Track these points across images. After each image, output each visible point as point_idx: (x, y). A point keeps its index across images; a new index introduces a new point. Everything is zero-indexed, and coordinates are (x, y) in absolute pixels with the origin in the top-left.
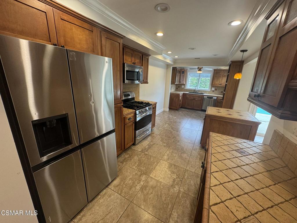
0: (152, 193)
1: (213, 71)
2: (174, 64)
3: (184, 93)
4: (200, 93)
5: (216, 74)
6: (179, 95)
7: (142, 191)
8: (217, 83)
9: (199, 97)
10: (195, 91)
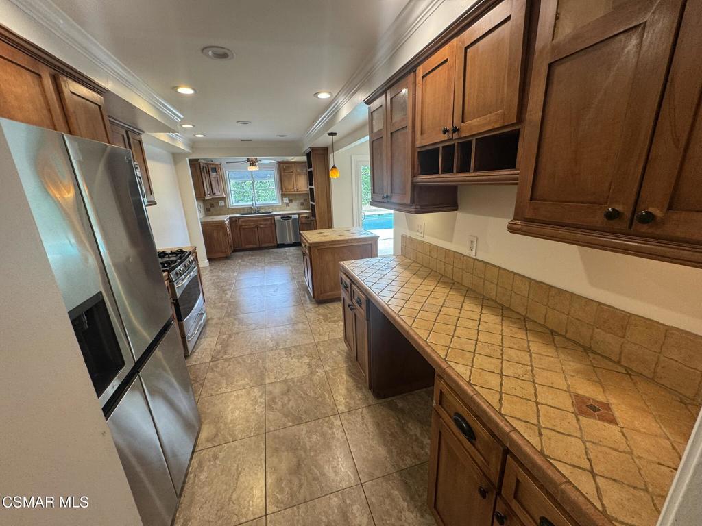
0: (289, 400)
1: (277, 165)
2: (193, 152)
3: (230, 218)
4: (263, 211)
5: (284, 170)
6: (223, 222)
7: (272, 409)
8: (290, 187)
9: (265, 220)
10: (251, 210)
